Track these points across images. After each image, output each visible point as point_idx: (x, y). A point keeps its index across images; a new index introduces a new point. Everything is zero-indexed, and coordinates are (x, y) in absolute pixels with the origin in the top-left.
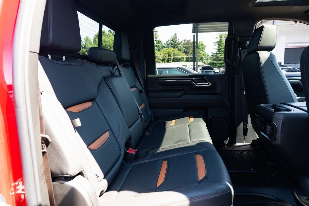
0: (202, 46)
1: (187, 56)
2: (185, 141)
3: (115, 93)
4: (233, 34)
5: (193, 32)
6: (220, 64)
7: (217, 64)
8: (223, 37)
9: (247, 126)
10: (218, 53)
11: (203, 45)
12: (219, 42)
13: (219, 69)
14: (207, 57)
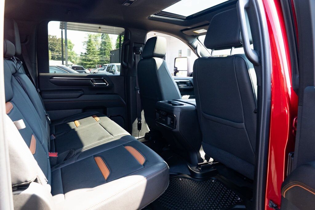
0: (70, 45)
1: (53, 54)
2: (109, 137)
3: (28, 91)
4: (129, 39)
5: (60, 28)
6: (89, 64)
7: (87, 64)
8: (92, 37)
9: (141, 122)
10: (87, 53)
11: (71, 43)
12: (88, 42)
13: (90, 70)
14: (75, 56)
